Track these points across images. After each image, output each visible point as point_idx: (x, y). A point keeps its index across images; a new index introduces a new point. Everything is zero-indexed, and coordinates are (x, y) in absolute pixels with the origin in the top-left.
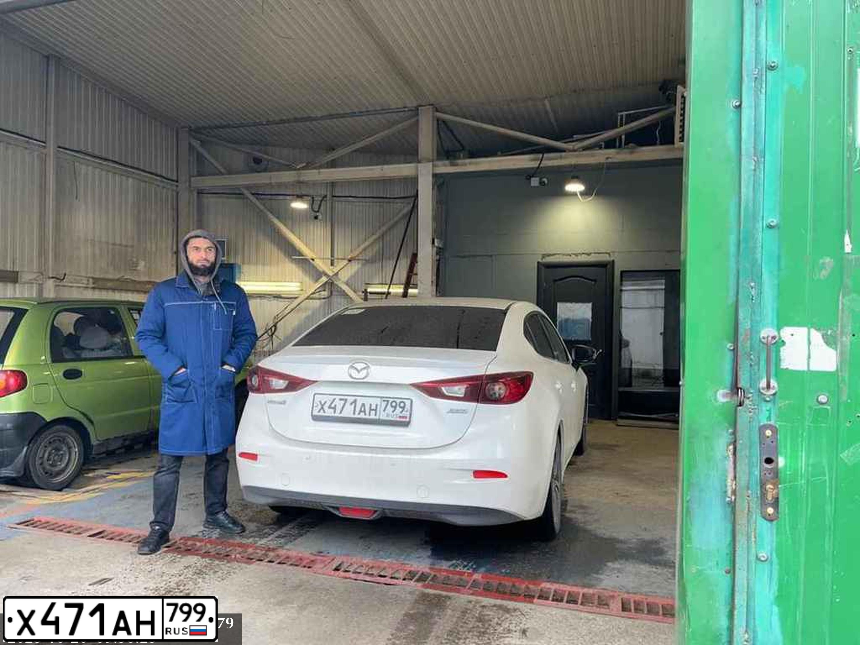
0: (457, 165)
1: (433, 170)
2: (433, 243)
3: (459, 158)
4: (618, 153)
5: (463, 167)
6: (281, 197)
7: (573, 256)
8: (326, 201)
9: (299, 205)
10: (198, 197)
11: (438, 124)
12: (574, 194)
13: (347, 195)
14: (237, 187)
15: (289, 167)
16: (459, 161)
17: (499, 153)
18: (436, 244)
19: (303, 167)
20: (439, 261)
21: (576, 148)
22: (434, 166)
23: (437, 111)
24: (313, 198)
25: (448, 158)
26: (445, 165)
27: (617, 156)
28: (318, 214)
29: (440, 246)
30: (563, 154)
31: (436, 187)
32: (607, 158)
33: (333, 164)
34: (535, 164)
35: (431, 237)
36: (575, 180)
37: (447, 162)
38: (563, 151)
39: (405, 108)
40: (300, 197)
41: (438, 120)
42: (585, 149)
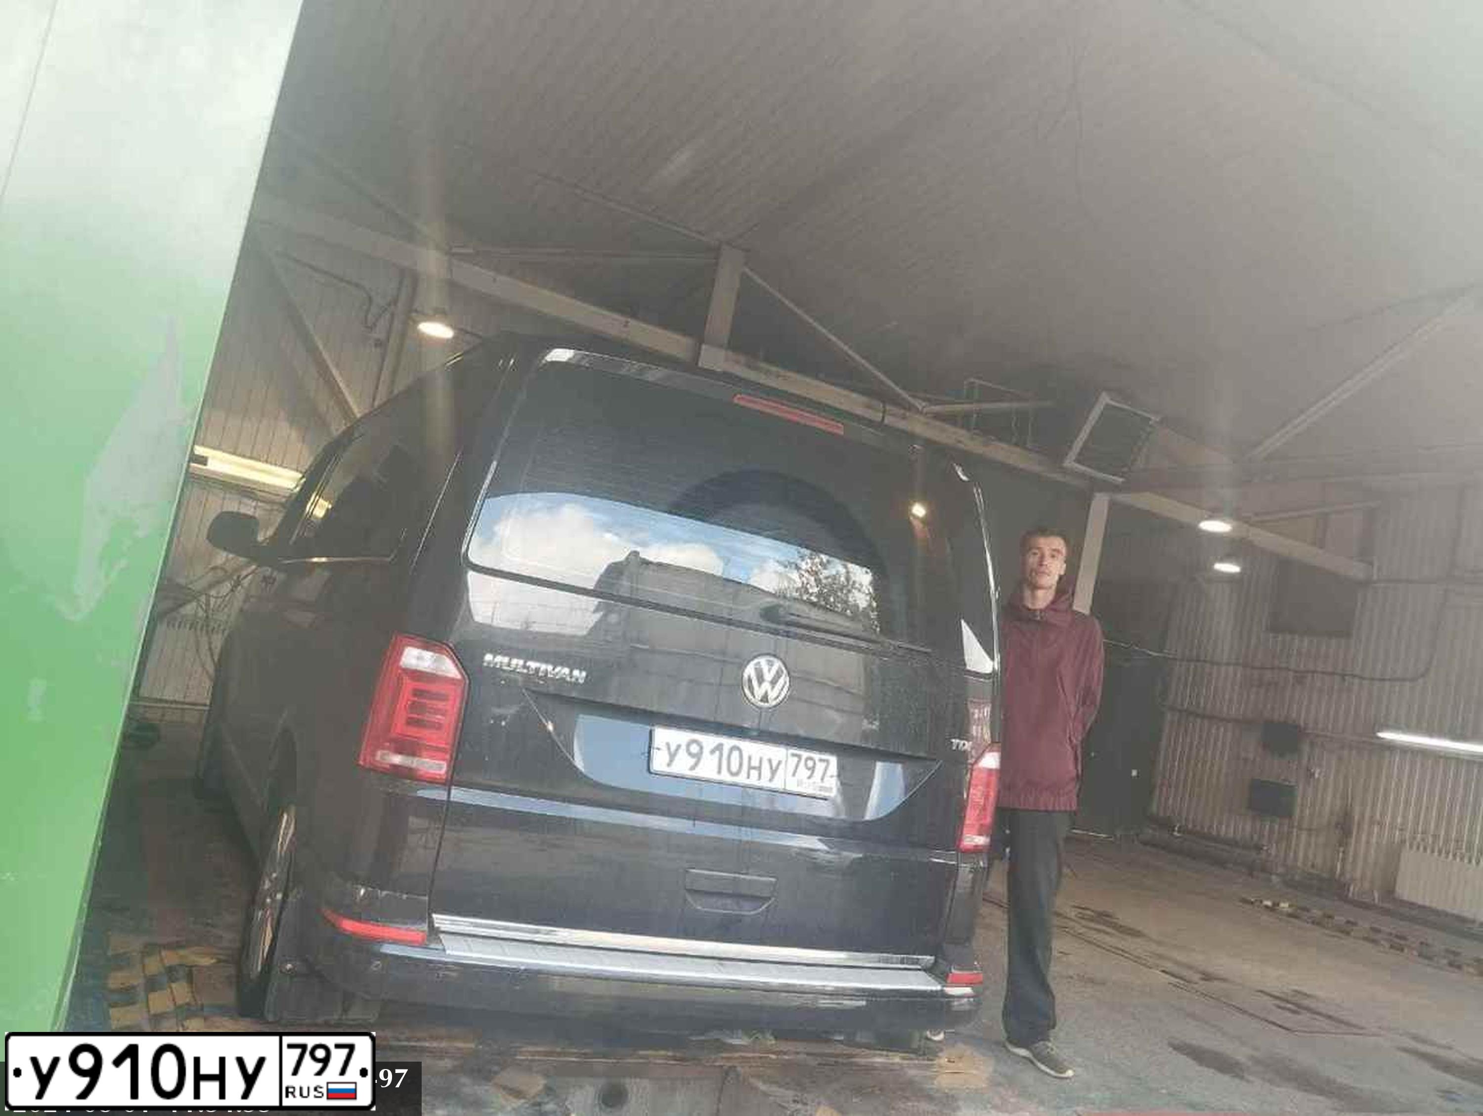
0: (756, 369)
1: (724, 363)
16: (763, 365)
17: (821, 375)
21: (925, 410)
24: (370, 298)
26: (737, 362)
27: (968, 442)
30: (908, 413)
34: (877, 417)
37: (742, 359)
38: (909, 408)
42: (937, 416)
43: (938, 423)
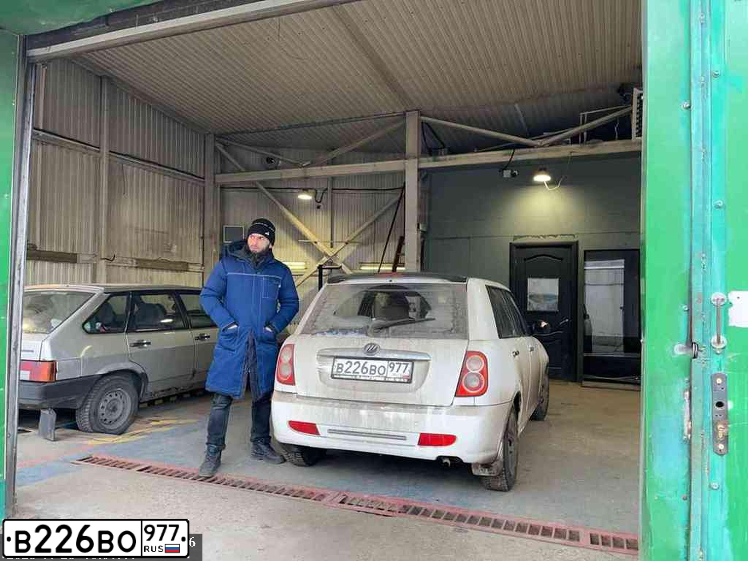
0: (439, 160)
1: (418, 165)
2: (418, 227)
3: (441, 155)
4: (581, 148)
5: (445, 162)
6: (289, 190)
7: (541, 238)
8: (327, 193)
9: (305, 197)
10: (221, 191)
11: (422, 127)
12: (541, 184)
13: (345, 187)
14: (253, 182)
15: (296, 166)
16: (441, 158)
17: (476, 151)
18: (421, 228)
19: (309, 165)
20: (423, 243)
21: (543, 144)
22: (419, 162)
23: (422, 115)
24: (316, 191)
25: (431, 155)
26: (429, 161)
27: (580, 150)
28: (320, 204)
29: (425, 230)
30: (532, 149)
31: (420, 180)
32: (571, 152)
33: (333, 162)
34: (507, 159)
35: (416, 223)
36: (544, 172)
37: (431, 159)
38: (532, 147)
39: (394, 113)
40: (305, 190)
41: (422, 123)
42: (552, 145)
43: (554, 147)
